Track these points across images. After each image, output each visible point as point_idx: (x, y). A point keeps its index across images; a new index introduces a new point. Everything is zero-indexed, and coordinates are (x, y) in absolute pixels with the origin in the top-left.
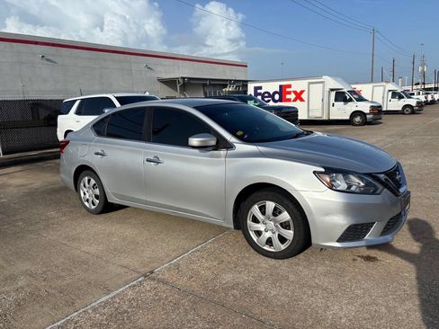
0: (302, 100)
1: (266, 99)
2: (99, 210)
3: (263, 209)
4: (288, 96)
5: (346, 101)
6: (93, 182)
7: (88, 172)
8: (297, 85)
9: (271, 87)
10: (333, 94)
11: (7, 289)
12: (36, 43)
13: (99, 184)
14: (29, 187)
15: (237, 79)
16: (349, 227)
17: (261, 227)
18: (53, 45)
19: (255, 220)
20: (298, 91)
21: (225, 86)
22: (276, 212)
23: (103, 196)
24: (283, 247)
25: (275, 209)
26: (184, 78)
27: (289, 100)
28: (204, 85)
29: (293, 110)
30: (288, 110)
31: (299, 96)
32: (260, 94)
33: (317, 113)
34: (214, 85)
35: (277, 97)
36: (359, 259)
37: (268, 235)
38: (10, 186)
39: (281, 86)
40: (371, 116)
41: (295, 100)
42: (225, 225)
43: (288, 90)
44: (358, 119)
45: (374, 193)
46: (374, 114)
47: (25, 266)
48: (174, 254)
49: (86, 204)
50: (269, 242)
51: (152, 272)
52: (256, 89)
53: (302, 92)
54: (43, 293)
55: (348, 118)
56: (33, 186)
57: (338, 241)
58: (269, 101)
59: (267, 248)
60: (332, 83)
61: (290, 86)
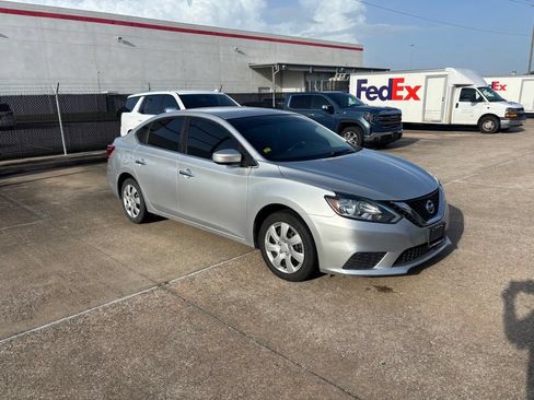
0: (416, 98)
1: (372, 96)
2: (140, 219)
3: (278, 230)
4: (399, 93)
5: (474, 100)
6: (134, 190)
7: (129, 180)
8: (411, 80)
9: (378, 80)
10: (459, 91)
11: (37, 285)
12: (113, 22)
13: (139, 194)
14: (85, 190)
15: (349, 66)
16: (354, 255)
17: (277, 248)
18: (132, 24)
19: (272, 241)
20: (413, 87)
21: (333, 75)
22: (290, 234)
23: (142, 206)
24: (295, 269)
25: (290, 231)
26: (281, 65)
27: (400, 98)
28: (306, 74)
29: (396, 112)
30: (388, 113)
31: (413, 93)
32: (364, 89)
33: (434, 116)
34: (319, 74)
35: (385, 93)
36: (373, 289)
37: (282, 256)
38: (66, 188)
39: (391, 80)
40: (507, 121)
41: (408, 98)
42: (246, 243)
43: (399, 85)
44: (488, 125)
45: (389, 222)
46: (512, 118)
47: (58, 267)
48: (194, 268)
49: (129, 212)
50: (283, 263)
51: (167, 283)
52: (360, 82)
53: (417, 88)
54: (67, 291)
55: (475, 123)
56: (89, 190)
57: (343, 268)
58: (375, 98)
59: (281, 269)
60: (458, 77)
61: (402, 80)
